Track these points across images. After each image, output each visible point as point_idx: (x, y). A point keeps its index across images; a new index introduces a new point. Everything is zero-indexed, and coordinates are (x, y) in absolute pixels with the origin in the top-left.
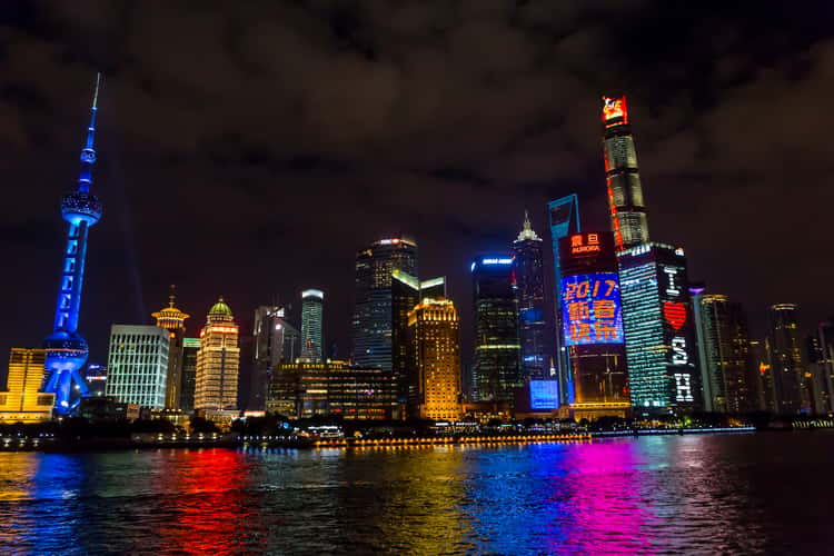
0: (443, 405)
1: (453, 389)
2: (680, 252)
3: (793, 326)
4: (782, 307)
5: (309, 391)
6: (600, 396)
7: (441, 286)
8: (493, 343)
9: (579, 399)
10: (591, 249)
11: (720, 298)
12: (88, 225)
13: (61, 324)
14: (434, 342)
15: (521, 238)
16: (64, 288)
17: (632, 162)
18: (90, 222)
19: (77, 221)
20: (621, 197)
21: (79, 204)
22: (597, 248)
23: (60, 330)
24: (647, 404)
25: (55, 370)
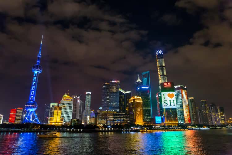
0: (140, 122)
1: (142, 118)
2: (185, 87)
3: (206, 105)
4: (204, 101)
5: (109, 118)
6: (171, 120)
7: (130, 93)
8: (144, 107)
9: (166, 121)
10: (169, 86)
11: (192, 98)
12: (39, 73)
13: (31, 99)
14: (137, 107)
15: (137, 81)
16: (32, 89)
17: (164, 65)
18: (40, 72)
19: (36, 72)
20: (161, 73)
21: (37, 68)
22: (170, 86)
23: (31, 100)
24: (180, 122)
25: (29, 111)
